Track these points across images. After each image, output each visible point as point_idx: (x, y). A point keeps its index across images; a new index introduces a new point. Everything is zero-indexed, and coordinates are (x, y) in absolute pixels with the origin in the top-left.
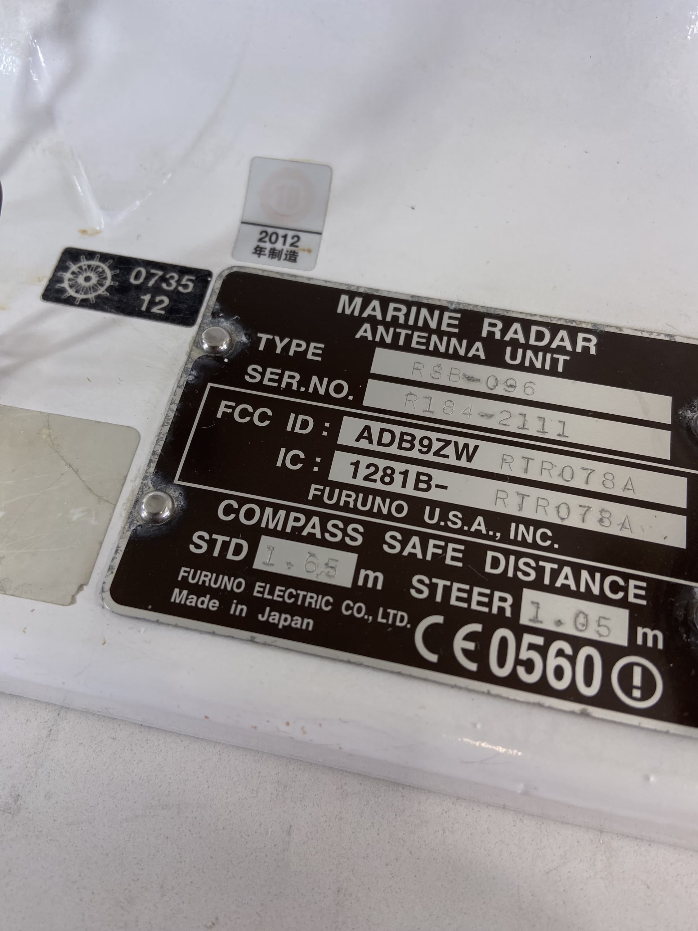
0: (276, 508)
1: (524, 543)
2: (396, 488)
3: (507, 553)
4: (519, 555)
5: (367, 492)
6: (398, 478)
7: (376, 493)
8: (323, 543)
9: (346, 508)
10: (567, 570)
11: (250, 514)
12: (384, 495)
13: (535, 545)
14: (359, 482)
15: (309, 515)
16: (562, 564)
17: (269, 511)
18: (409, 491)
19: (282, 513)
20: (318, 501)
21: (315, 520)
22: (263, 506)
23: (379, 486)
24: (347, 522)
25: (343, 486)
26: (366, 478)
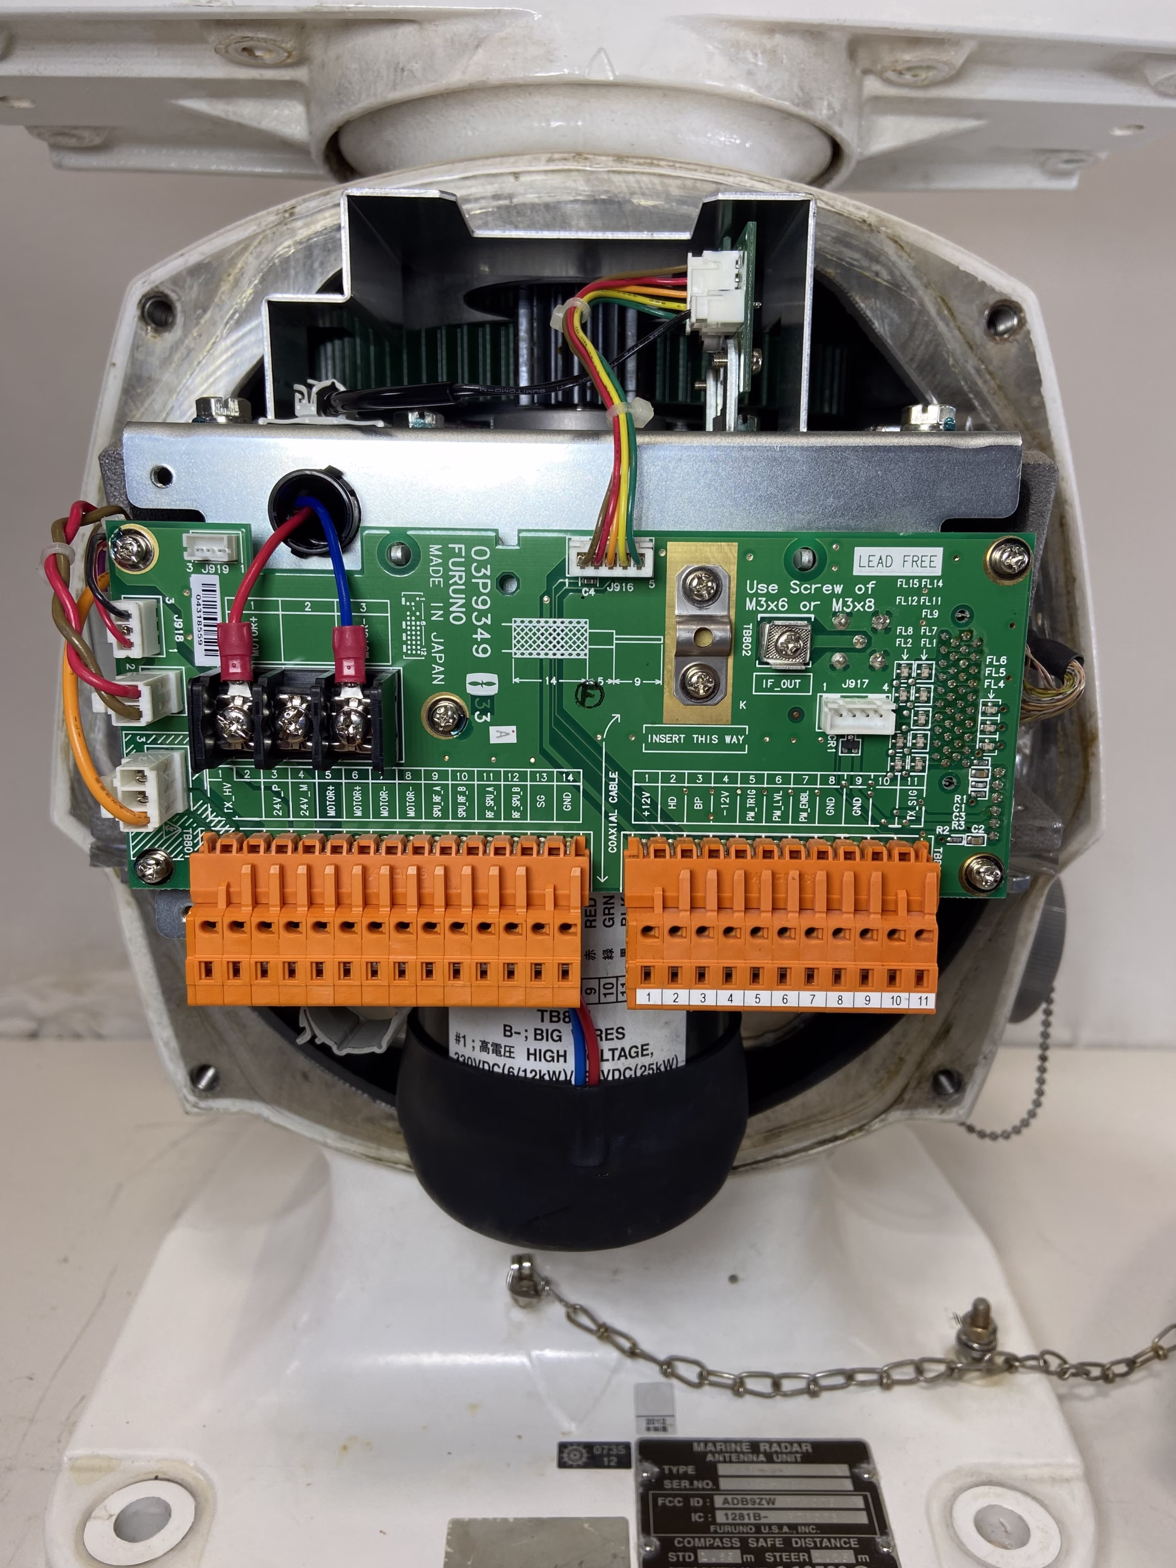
0: (699, 1538)
1: (805, 1533)
2: (746, 1521)
3: (800, 1538)
4: (805, 1538)
5: (735, 1525)
6: (746, 1517)
7: (739, 1524)
8: (724, 1548)
9: (728, 1533)
10: (825, 1540)
11: (689, 1542)
12: (743, 1525)
13: (810, 1533)
14: (730, 1521)
15: (714, 1538)
16: (823, 1538)
17: (697, 1540)
18: (752, 1521)
19: (702, 1540)
20: (716, 1532)
21: (717, 1540)
22: (693, 1538)
23: (738, 1521)
24: (731, 1538)
25: (724, 1524)
26: (733, 1519)
